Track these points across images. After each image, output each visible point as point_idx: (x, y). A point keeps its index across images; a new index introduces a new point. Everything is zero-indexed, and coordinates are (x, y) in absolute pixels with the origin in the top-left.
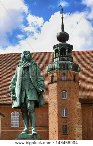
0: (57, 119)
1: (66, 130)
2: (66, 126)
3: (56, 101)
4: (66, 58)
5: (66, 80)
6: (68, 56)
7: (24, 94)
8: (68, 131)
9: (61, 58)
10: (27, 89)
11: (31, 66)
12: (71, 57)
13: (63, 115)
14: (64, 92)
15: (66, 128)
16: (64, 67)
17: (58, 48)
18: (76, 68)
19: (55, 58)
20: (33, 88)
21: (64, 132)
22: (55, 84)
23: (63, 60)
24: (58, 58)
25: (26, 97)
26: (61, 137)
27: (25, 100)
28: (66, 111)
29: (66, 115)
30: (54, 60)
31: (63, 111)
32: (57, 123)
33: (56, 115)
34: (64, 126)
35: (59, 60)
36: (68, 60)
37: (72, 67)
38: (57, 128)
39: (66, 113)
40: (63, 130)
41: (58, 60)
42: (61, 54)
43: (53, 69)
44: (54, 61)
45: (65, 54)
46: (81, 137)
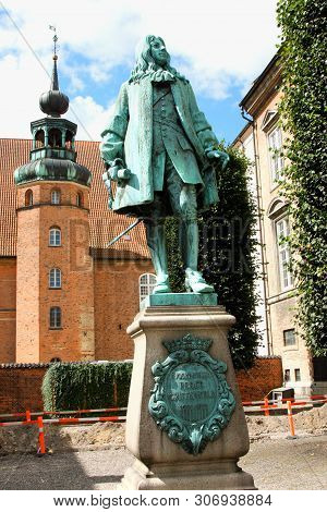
0: (37, 293)
1: (59, 320)
2: (58, 309)
3: (36, 249)
4: (62, 153)
5: (60, 204)
6: (65, 149)
7: (161, 162)
8: (63, 321)
9: (49, 151)
10: (171, 149)
11: (173, 81)
12: (71, 150)
13: (52, 284)
14: (55, 230)
15: (59, 314)
16: (57, 173)
17: (44, 128)
18: (83, 176)
19: (35, 151)
20: (188, 147)
21: (52, 324)
22: (35, 212)
23: (54, 156)
24: (43, 152)
26: (45, 334)
28: (58, 275)
29: (58, 284)
30: (33, 155)
31: (52, 275)
32: (37, 302)
33: (36, 284)
34: (52, 309)
35: (46, 157)
36: (65, 158)
37: (74, 174)
38: (37, 313)
39: (58, 279)
40: (52, 319)
41: (43, 155)
42: (49, 143)
43: (31, 176)
44: (33, 158)
45: (59, 143)
46: (91, 335)
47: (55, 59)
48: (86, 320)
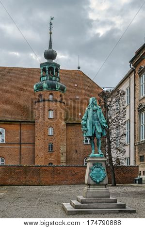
0: (43, 137)
1: (52, 148)
2: (52, 144)
4: (54, 78)
5: (53, 101)
6: (55, 76)
7: (94, 127)
8: (54, 148)
9: (48, 77)
10: (96, 125)
14: (51, 111)
15: (52, 146)
16: (52, 87)
17: (46, 67)
19: (43, 77)
21: (49, 150)
23: (51, 79)
24: (46, 77)
25: (96, 129)
27: (95, 132)
28: (52, 130)
29: (52, 134)
32: (43, 141)
33: (43, 134)
34: (49, 144)
35: (47, 80)
36: (55, 80)
37: (59, 87)
38: (43, 145)
39: (52, 132)
40: (49, 148)
42: (49, 73)
43: (41, 88)
44: (42, 80)
45: (53, 73)
46: (65, 154)
47: (51, 33)
48: (63, 148)
